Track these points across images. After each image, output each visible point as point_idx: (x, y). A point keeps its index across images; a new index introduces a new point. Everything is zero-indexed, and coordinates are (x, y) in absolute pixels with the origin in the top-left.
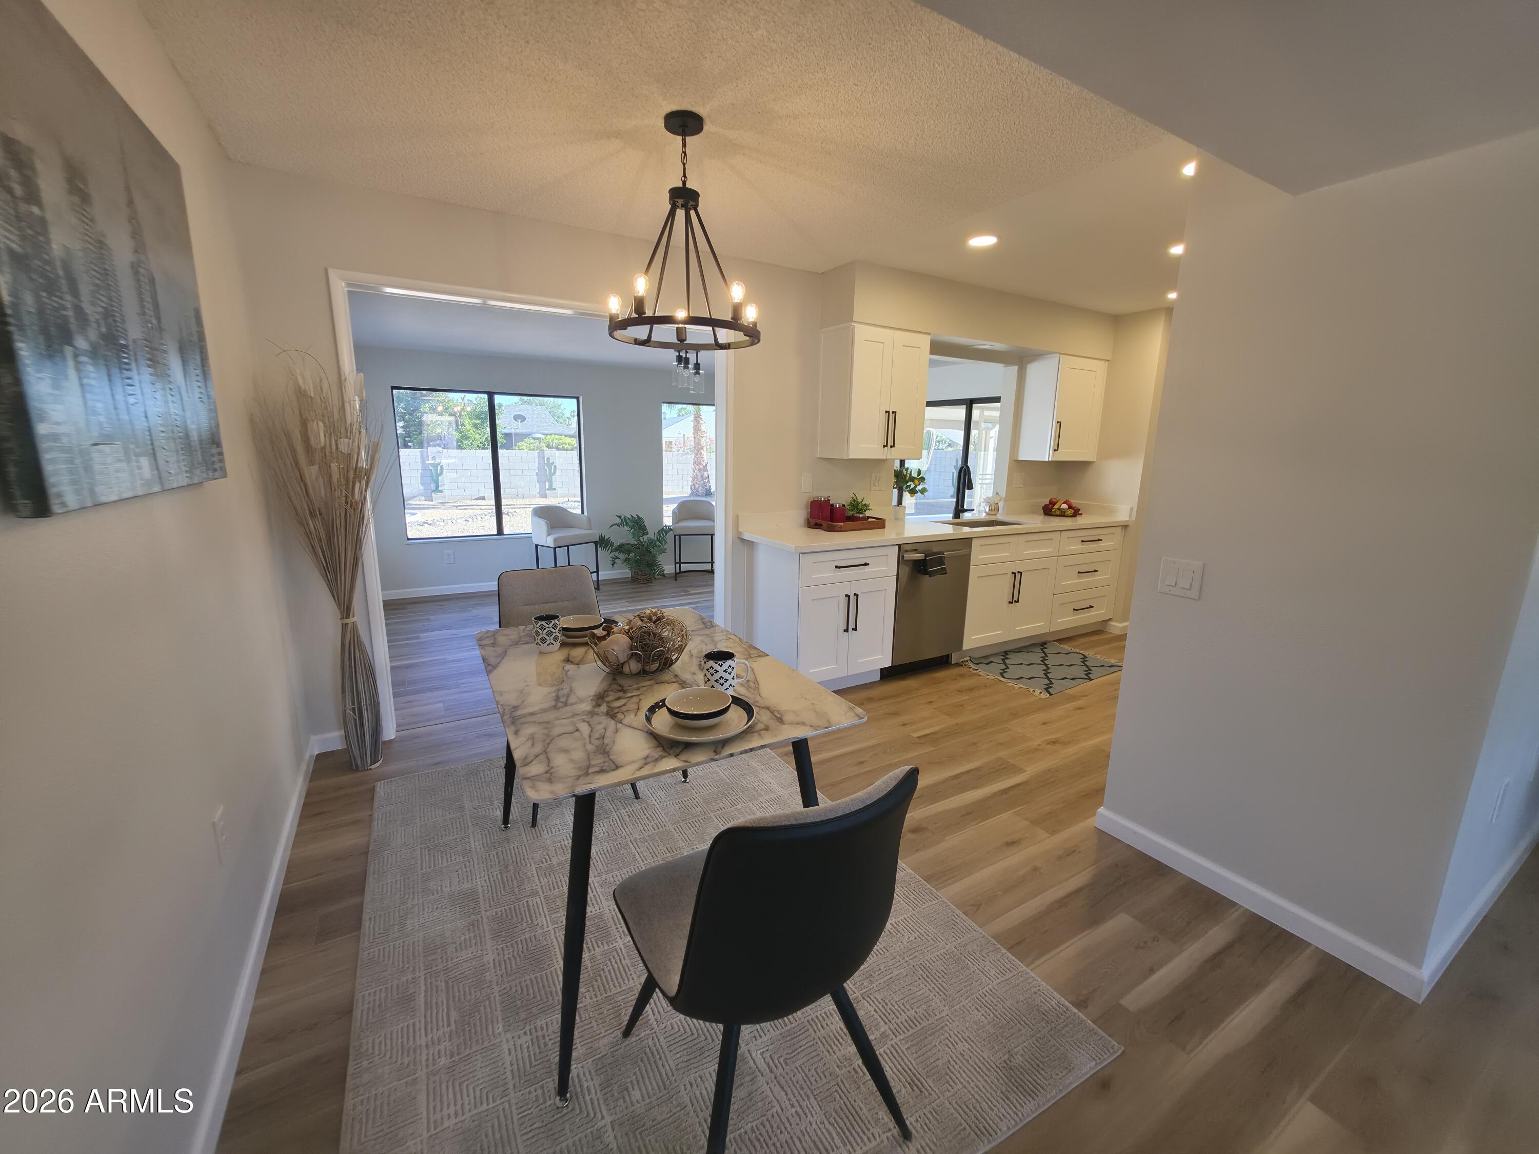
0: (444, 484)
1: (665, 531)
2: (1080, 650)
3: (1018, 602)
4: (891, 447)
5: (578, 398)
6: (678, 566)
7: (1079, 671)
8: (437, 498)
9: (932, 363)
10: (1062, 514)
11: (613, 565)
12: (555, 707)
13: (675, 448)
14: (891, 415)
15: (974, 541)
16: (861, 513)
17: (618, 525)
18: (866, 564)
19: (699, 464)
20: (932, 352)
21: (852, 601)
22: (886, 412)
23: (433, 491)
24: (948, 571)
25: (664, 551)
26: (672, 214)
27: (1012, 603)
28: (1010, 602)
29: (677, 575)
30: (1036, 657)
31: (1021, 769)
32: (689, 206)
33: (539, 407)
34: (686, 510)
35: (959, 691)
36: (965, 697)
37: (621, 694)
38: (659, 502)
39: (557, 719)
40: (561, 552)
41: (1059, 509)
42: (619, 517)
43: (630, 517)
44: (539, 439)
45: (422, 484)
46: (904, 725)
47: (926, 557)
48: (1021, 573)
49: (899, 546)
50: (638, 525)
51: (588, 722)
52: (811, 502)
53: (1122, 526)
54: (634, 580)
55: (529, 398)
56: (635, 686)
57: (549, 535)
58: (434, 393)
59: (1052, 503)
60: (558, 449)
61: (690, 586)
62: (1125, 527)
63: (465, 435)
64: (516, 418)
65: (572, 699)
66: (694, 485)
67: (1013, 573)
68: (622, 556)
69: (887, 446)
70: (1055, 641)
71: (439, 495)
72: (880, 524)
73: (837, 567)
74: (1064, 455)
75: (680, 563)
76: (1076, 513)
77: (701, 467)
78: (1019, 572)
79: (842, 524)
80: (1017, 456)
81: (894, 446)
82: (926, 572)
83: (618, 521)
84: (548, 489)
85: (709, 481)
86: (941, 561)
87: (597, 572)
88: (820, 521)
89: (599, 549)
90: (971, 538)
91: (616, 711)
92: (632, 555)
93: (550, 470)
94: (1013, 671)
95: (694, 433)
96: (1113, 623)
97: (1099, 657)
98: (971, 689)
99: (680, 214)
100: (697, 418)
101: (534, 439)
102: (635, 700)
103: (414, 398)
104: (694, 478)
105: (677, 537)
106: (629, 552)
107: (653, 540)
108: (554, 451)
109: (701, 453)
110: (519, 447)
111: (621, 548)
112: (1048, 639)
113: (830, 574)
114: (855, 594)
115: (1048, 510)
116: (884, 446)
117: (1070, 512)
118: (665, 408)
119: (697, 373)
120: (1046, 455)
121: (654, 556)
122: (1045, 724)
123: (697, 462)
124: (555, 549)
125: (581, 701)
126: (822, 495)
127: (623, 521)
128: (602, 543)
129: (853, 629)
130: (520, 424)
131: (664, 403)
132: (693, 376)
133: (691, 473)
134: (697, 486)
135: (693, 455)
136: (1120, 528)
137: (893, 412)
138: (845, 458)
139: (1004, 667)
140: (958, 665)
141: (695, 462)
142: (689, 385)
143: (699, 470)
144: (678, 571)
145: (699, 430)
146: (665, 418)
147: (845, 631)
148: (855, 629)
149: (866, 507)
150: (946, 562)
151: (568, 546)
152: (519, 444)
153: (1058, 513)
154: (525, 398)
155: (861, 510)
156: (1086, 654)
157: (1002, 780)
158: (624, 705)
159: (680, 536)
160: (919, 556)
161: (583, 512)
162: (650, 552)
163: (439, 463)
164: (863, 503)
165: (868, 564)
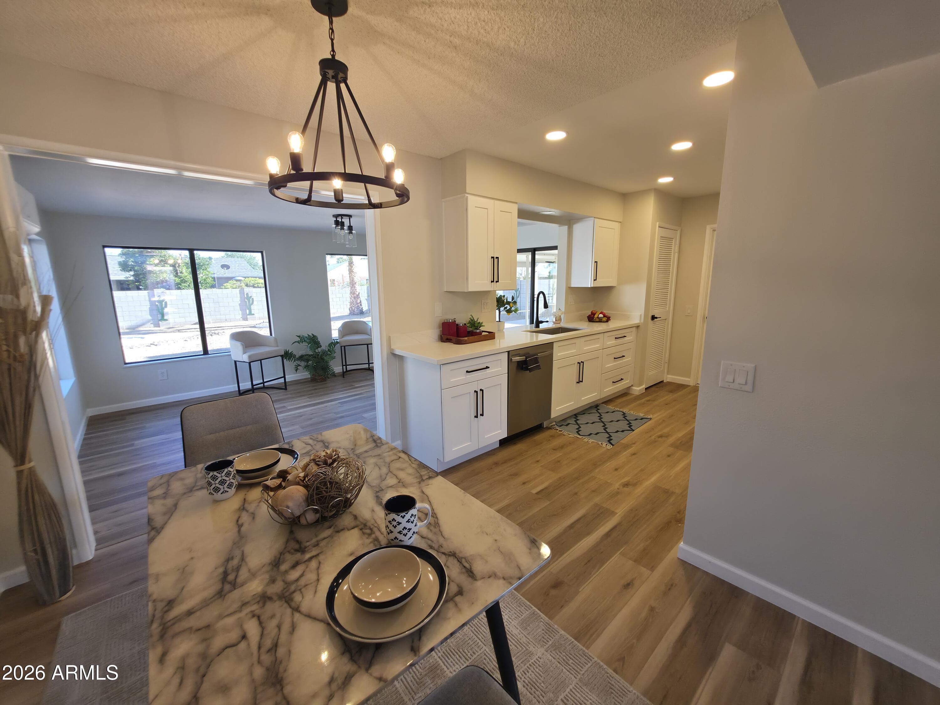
0: (168, 314)
1: (334, 344)
2: (620, 408)
3: (582, 382)
4: (496, 282)
5: (262, 252)
6: (344, 367)
7: (623, 425)
8: (163, 326)
9: (519, 224)
10: (600, 321)
11: (296, 370)
12: (220, 594)
13: (336, 283)
14: (495, 259)
15: (555, 345)
16: (477, 329)
17: (298, 342)
18: (487, 368)
19: (354, 294)
20: (519, 217)
21: (479, 394)
22: (492, 257)
23: (160, 320)
24: (541, 367)
25: (334, 358)
26: (323, 84)
27: (579, 383)
28: (577, 382)
29: (344, 374)
30: (594, 417)
31: (613, 512)
32: (340, 79)
33: (239, 259)
34: (347, 329)
35: (554, 450)
36: (559, 454)
37: (298, 556)
38: (328, 320)
39: (221, 617)
40: (256, 366)
41: (598, 317)
42: (299, 336)
43: (307, 336)
44: (240, 281)
45: (151, 315)
46: (524, 483)
47: (526, 358)
48: (583, 362)
49: (508, 352)
50: (313, 341)
51: (259, 617)
52: (442, 323)
53: (636, 326)
54: (313, 380)
55: (232, 253)
56: (314, 540)
57: (244, 353)
58: (157, 251)
59: (593, 314)
60: (254, 287)
61: (354, 382)
62: (638, 327)
63: (184, 280)
64: (223, 266)
65: (243, 574)
66: (352, 308)
67: (578, 363)
68: (303, 364)
69: (493, 281)
70: (602, 403)
71: (165, 322)
72: (491, 336)
73: (467, 372)
74: (601, 283)
75: (346, 365)
76: (608, 319)
77: (355, 295)
78: (582, 362)
79: (466, 338)
80: (570, 284)
81: (498, 281)
82: (527, 369)
83: (298, 339)
84: (248, 315)
85: (361, 305)
86: (536, 361)
87: (284, 377)
88: (449, 337)
89: (285, 360)
90: (553, 343)
91: (293, 588)
92: (310, 362)
93: (249, 301)
94: (585, 429)
95: (349, 274)
96: (634, 388)
97: (632, 412)
98: (562, 447)
99: (331, 86)
100: (351, 264)
101: (237, 280)
102: (313, 564)
103: (141, 255)
104: (351, 303)
105: (343, 348)
106: (308, 361)
107: (326, 350)
108: (251, 289)
109: (355, 287)
110: (225, 286)
111: (301, 358)
112: (598, 403)
113: (462, 377)
114: (481, 390)
115: (591, 318)
116: (492, 282)
117: (605, 319)
118: (328, 257)
119: (351, 233)
120: (589, 283)
121: (327, 362)
122: (616, 470)
123: (353, 293)
124: (250, 363)
125: (253, 575)
126: (450, 317)
127: (302, 339)
128: (287, 355)
129: (481, 415)
130: (226, 271)
131: (327, 254)
132: (348, 235)
133: (349, 299)
134: (353, 308)
135: (350, 288)
136: (635, 328)
137: (496, 258)
138: (466, 291)
139: (578, 427)
140: (549, 428)
141: (351, 293)
142: (345, 241)
143: (354, 298)
144: (345, 370)
145: (352, 272)
146: (329, 265)
147: (475, 417)
148: (482, 415)
149: (480, 325)
150: (539, 360)
151: (261, 360)
152: (225, 285)
153: (597, 320)
154: (229, 253)
155: (477, 327)
156: (624, 411)
157: (603, 525)
158: (302, 576)
159: (344, 346)
160: (523, 358)
161: (271, 335)
162: (323, 359)
163: (163, 301)
164: (478, 321)
165: (489, 368)
